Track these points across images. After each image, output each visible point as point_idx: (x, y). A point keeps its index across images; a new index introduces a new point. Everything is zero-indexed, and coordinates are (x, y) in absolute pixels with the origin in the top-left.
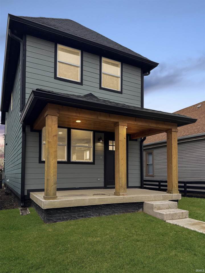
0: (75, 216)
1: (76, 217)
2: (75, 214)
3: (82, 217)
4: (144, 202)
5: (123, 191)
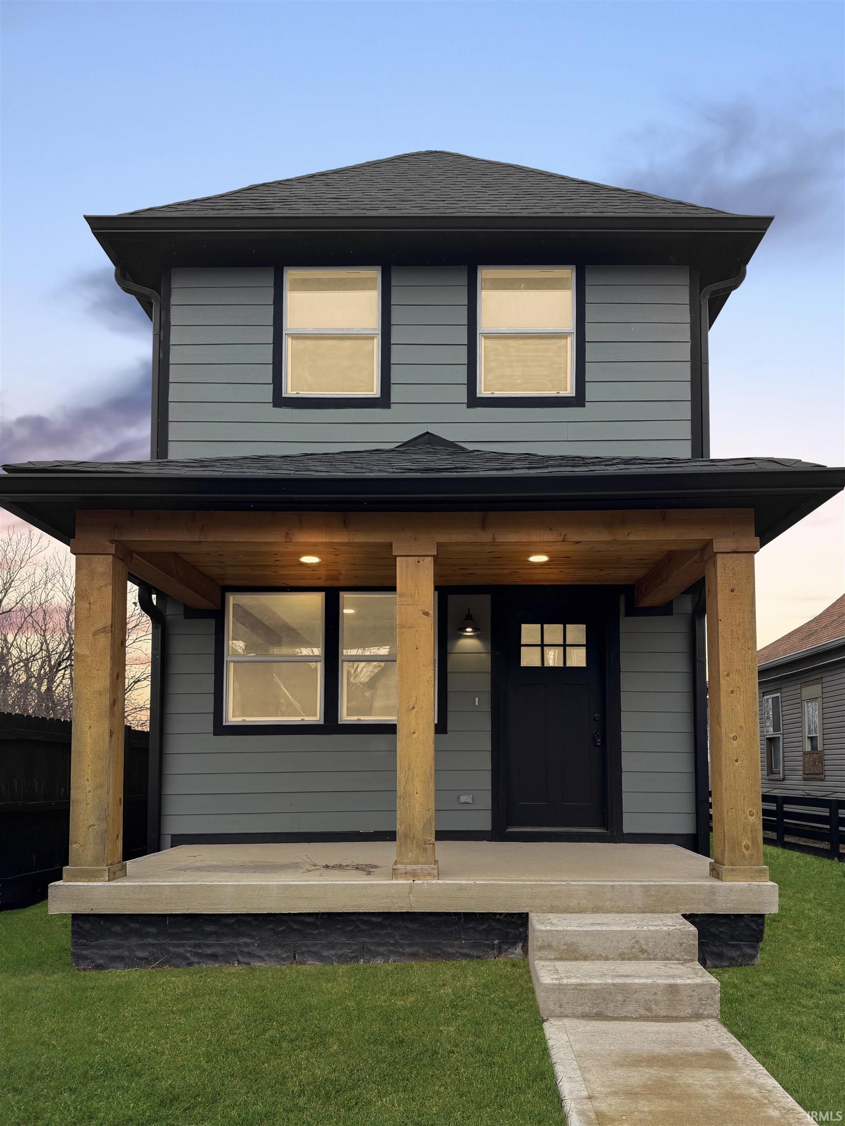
0: (181, 950)
1: (186, 958)
2: (183, 945)
3: (214, 957)
4: (527, 914)
5: (414, 855)
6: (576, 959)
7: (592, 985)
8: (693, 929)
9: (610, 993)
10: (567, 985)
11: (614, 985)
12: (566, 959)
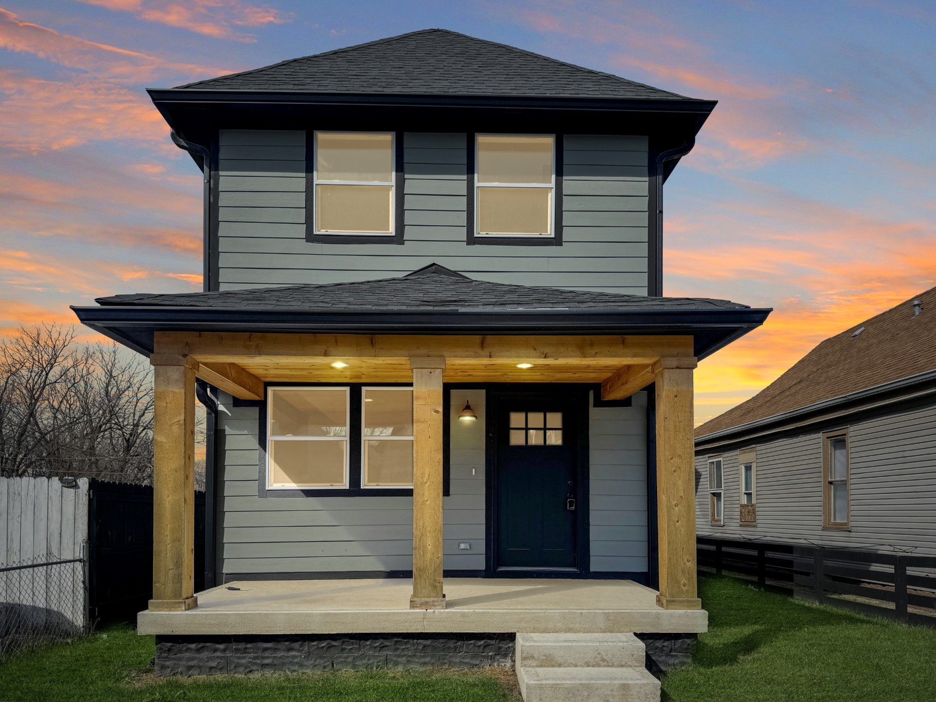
0: (244, 661)
1: (247, 667)
2: (245, 658)
3: (269, 666)
4: (515, 633)
5: (427, 591)
6: (553, 666)
7: (564, 685)
8: (641, 645)
9: (578, 690)
10: (546, 684)
11: (581, 684)
12: (545, 666)
